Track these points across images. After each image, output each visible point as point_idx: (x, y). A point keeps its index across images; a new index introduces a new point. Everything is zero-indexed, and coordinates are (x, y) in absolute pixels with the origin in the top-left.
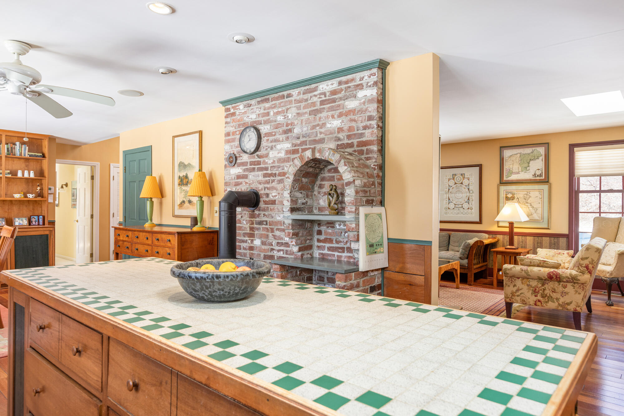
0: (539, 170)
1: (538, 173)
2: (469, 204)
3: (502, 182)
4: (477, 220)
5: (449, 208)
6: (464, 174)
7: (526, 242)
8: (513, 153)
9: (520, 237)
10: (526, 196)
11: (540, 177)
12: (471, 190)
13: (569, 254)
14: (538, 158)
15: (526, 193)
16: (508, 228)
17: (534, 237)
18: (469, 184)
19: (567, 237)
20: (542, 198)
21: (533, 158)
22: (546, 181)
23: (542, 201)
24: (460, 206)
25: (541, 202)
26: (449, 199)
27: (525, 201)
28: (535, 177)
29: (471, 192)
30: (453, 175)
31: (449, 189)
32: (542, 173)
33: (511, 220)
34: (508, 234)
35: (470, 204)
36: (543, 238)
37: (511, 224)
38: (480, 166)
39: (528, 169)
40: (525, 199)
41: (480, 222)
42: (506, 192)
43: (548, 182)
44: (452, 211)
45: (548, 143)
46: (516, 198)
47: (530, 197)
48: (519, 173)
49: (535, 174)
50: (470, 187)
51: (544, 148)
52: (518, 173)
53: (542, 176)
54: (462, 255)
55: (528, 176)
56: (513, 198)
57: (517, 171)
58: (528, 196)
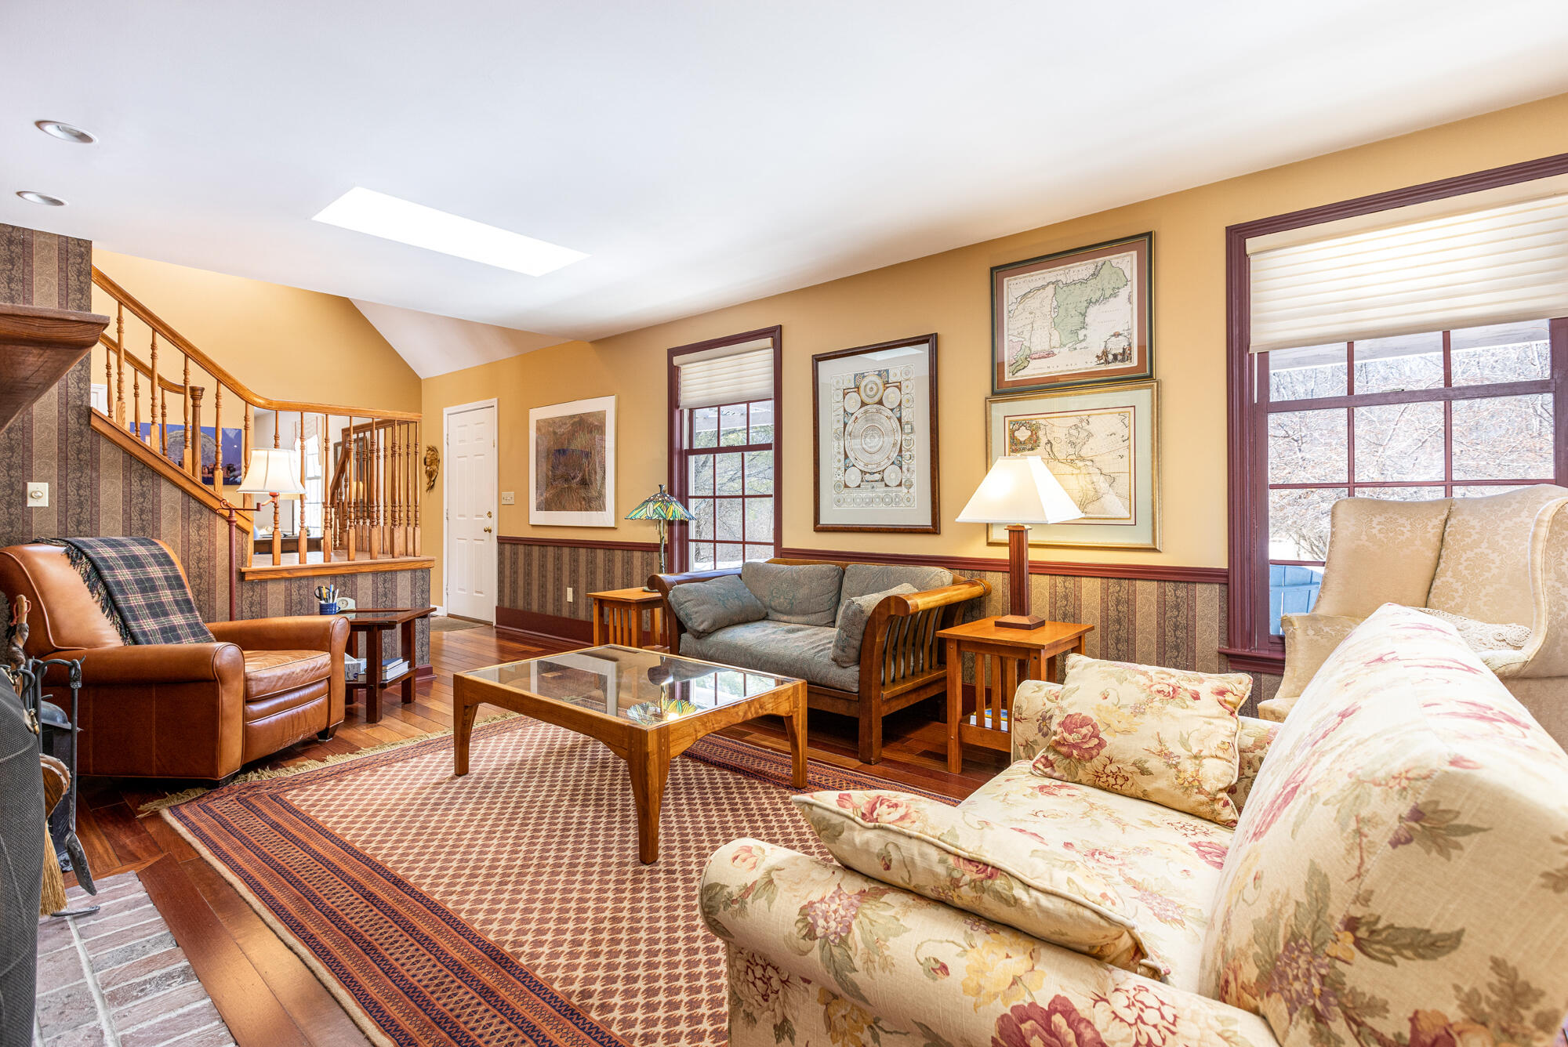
0: (1117, 335)
1: (1117, 346)
2: (901, 468)
3: (1001, 390)
4: (926, 521)
5: (846, 486)
6: (887, 371)
7: (1078, 598)
8: (1033, 285)
9: (1059, 579)
10: (1074, 432)
11: (1123, 361)
12: (907, 423)
13: (1229, 697)
14: (1114, 295)
15: (1075, 421)
16: (1007, 549)
17: (1105, 581)
18: (900, 405)
19: (1224, 580)
20: (1131, 441)
21: (1099, 293)
22: (1144, 375)
23: (1129, 447)
24: (877, 477)
25: (1126, 453)
26: (846, 457)
27: (1071, 451)
28: (1106, 362)
29: (907, 428)
30: (856, 375)
31: (845, 424)
32: (1130, 345)
33: (1016, 519)
34: (1008, 569)
35: (904, 468)
36: (1138, 583)
37: (1017, 534)
38: (931, 340)
39: (1081, 337)
40: (1073, 444)
41: (934, 529)
42: (1011, 422)
43: (1150, 377)
44: (855, 494)
45: (1149, 234)
46: (1043, 440)
47: (1090, 435)
48: (1054, 355)
49: (1105, 353)
50: (903, 414)
51: (1135, 253)
52: (1050, 354)
53: (1130, 358)
54: (840, 653)
55: (1084, 361)
56: (1032, 444)
57: (1046, 347)
58: (1083, 434)
